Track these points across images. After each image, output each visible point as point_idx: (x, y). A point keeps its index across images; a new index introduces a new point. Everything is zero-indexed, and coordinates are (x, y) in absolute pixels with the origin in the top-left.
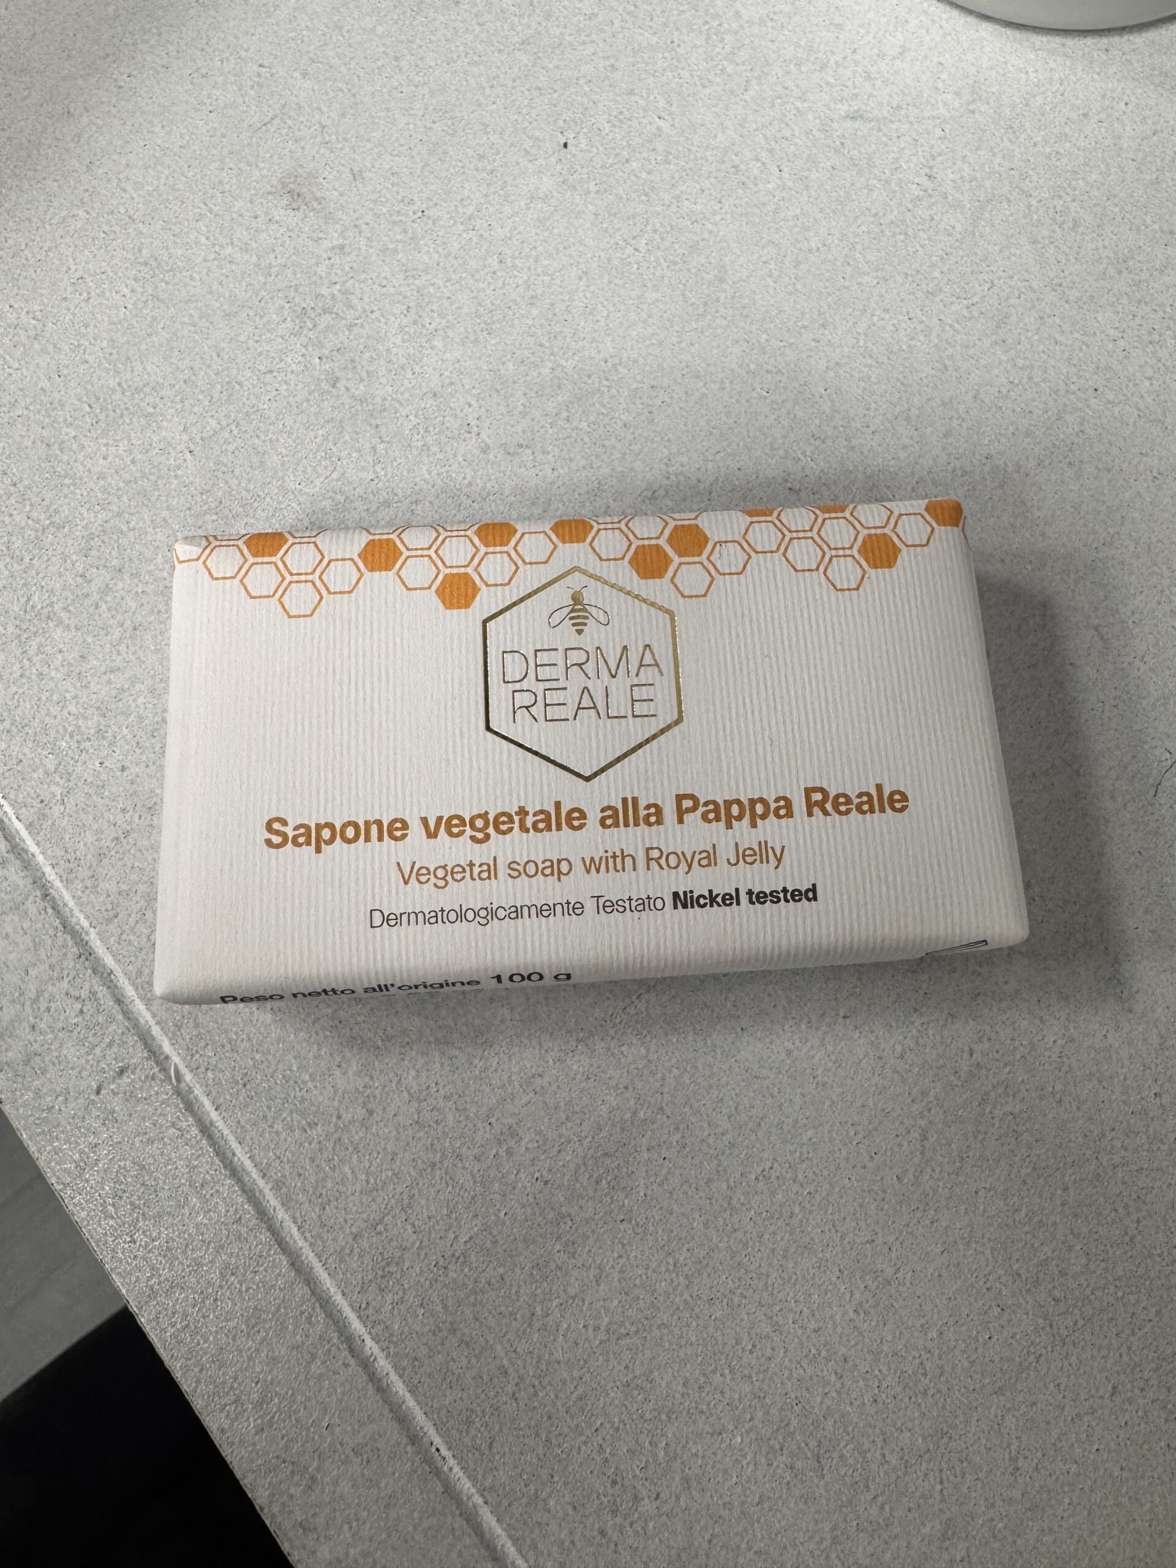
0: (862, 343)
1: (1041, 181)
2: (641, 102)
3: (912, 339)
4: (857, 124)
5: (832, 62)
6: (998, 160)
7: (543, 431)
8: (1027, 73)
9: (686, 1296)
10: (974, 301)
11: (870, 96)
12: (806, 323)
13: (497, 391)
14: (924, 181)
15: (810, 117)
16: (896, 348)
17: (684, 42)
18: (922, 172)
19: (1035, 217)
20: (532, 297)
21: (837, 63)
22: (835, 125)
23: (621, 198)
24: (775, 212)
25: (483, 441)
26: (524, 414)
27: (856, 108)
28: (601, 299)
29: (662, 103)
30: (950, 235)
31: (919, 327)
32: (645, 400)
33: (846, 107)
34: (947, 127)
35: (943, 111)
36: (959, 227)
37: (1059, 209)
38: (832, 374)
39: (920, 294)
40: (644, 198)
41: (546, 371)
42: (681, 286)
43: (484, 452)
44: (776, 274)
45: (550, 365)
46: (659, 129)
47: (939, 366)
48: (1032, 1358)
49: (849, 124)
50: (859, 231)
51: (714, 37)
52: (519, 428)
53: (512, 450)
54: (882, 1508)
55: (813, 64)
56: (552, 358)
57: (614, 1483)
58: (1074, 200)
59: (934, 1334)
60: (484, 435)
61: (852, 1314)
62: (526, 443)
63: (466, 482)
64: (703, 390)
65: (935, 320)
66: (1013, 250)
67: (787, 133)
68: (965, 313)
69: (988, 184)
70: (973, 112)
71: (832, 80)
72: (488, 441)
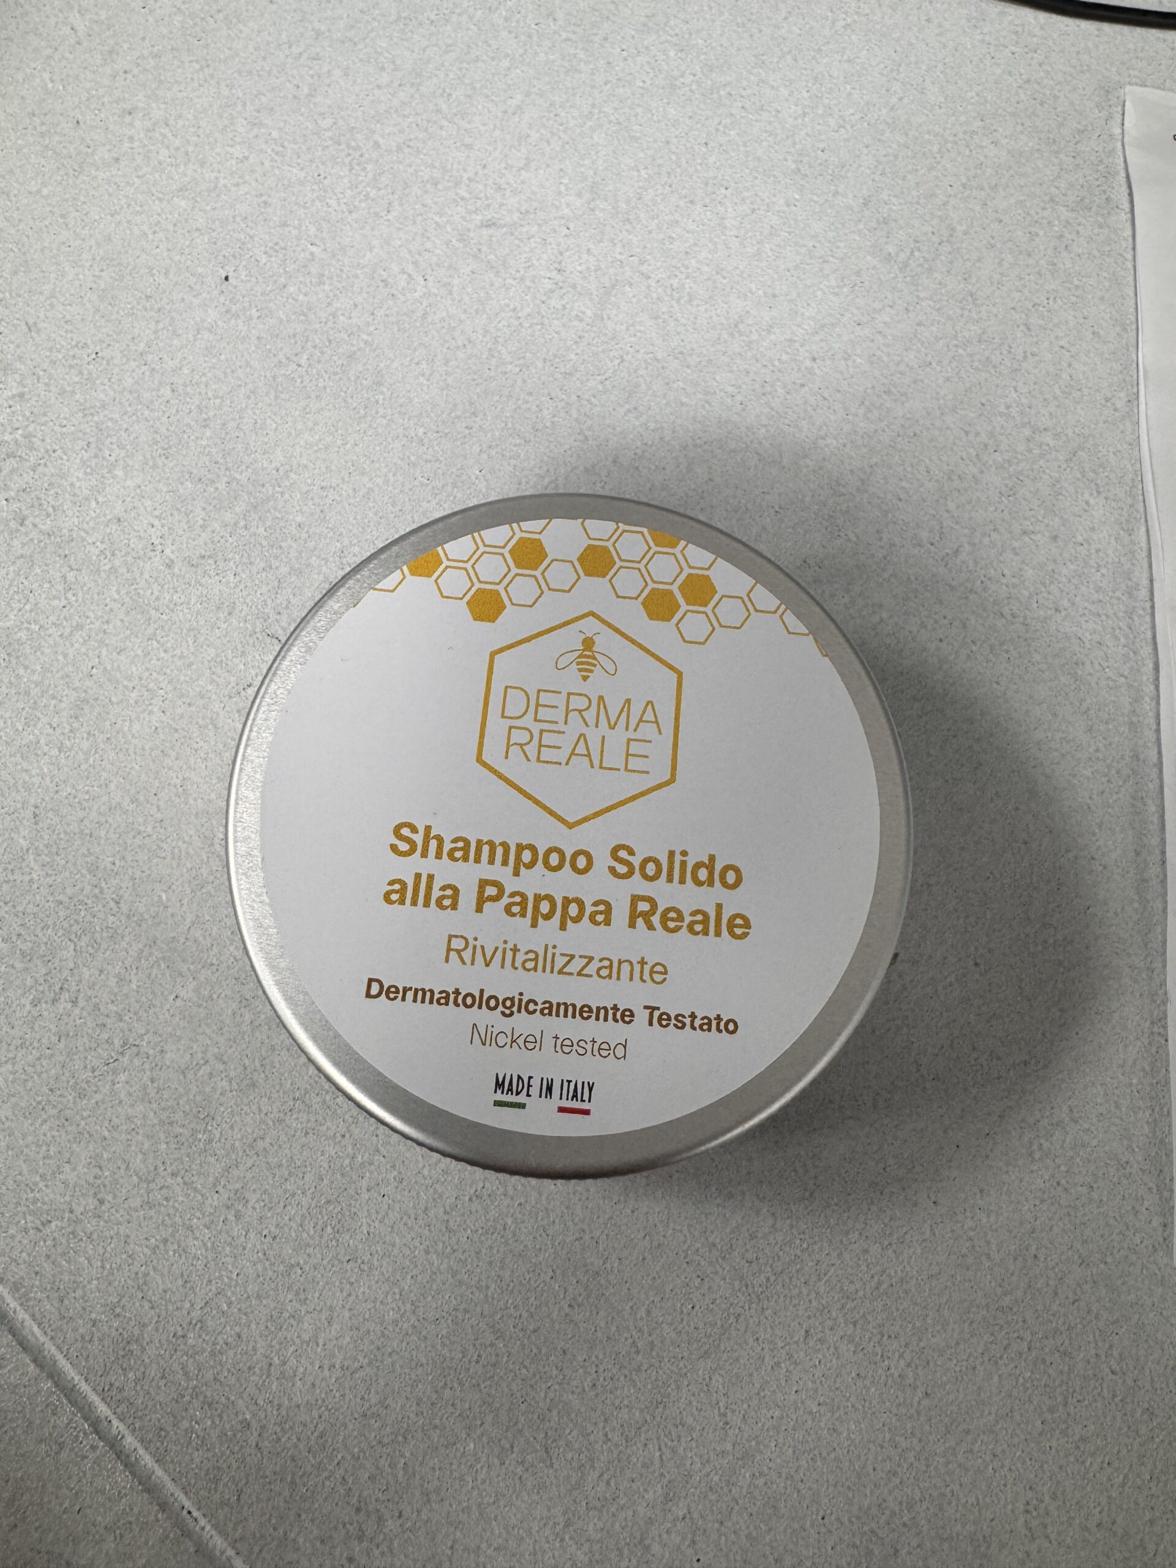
0: (510, 425)
1: (658, 264)
2: (295, 232)
3: (554, 416)
4: (491, 231)
5: (465, 179)
6: (619, 249)
7: (223, 541)
8: (638, 171)
9: (413, 1319)
10: (607, 375)
11: (502, 205)
12: (459, 413)
13: (178, 509)
14: (554, 274)
15: (449, 229)
16: (540, 426)
17: (330, 174)
18: (552, 267)
19: (655, 295)
20: (205, 420)
21: (469, 179)
22: (471, 234)
23: (281, 321)
24: (424, 316)
25: (168, 557)
26: (203, 527)
27: (489, 217)
28: (269, 414)
29: (313, 230)
30: (581, 320)
31: (561, 405)
32: (316, 500)
33: (479, 218)
34: (571, 226)
35: (566, 211)
36: (589, 313)
37: (675, 285)
38: (485, 456)
39: (559, 376)
40: (302, 318)
41: (221, 486)
42: (343, 394)
43: (169, 566)
44: (428, 373)
45: (226, 479)
46: (312, 254)
47: (581, 438)
48: (732, 1319)
49: (485, 232)
50: (500, 326)
51: (356, 167)
52: (201, 541)
53: (194, 562)
54: (608, 1483)
55: (449, 181)
56: (228, 473)
57: (358, 1510)
58: (687, 277)
59: (642, 1313)
60: (168, 552)
61: (567, 1309)
62: (208, 553)
63: (154, 597)
64: (370, 485)
65: (574, 398)
66: (638, 327)
67: (428, 245)
68: (600, 388)
69: (611, 271)
70: (593, 210)
71: (467, 195)
72: (172, 556)
